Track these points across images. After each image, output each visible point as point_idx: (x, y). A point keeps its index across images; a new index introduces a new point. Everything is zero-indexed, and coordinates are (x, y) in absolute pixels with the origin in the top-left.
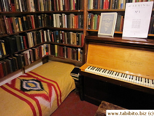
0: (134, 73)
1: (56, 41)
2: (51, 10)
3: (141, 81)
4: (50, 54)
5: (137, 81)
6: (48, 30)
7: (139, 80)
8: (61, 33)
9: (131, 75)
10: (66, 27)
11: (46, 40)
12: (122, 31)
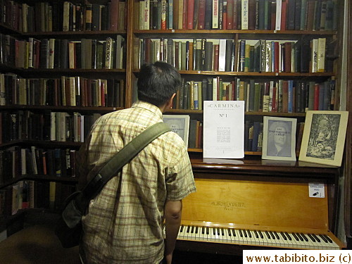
0: (220, 222)
1: (55, 173)
2: (44, 102)
3: (223, 234)
4: (33, 206)
5: (217, 236)
6: (33, 148)
7: (219, 234)
8: (68, 153)
9: (214, 228)
10: (83, 141)
11: (24, 172)
12: (202, 147)
